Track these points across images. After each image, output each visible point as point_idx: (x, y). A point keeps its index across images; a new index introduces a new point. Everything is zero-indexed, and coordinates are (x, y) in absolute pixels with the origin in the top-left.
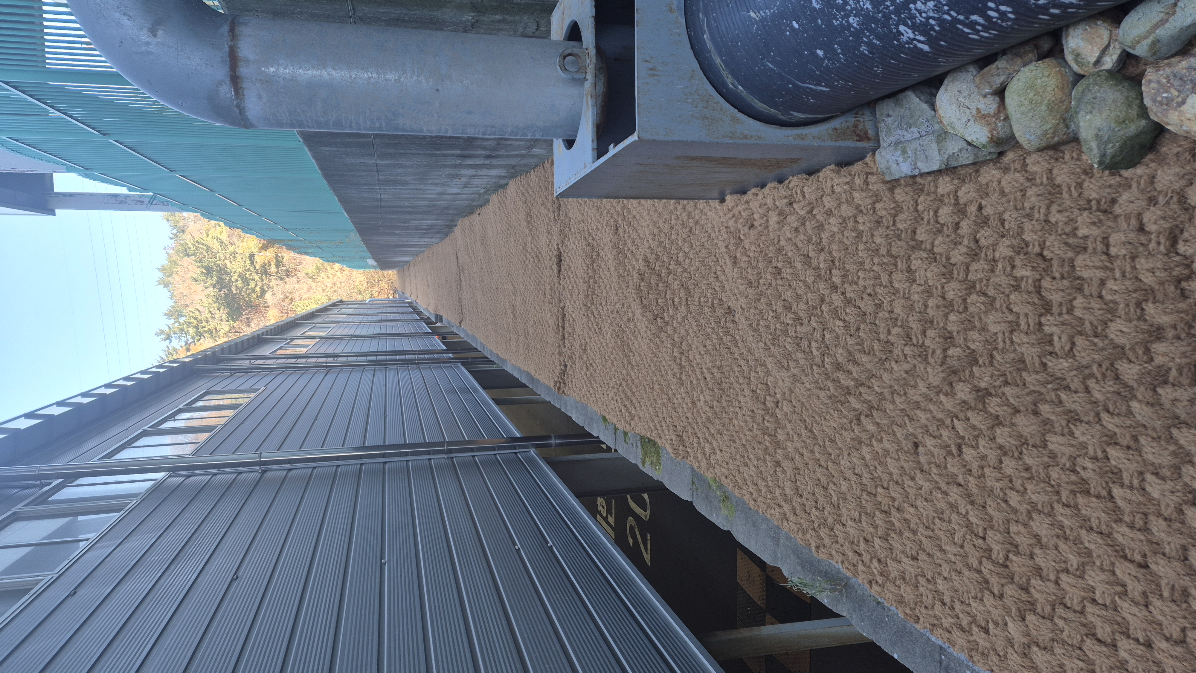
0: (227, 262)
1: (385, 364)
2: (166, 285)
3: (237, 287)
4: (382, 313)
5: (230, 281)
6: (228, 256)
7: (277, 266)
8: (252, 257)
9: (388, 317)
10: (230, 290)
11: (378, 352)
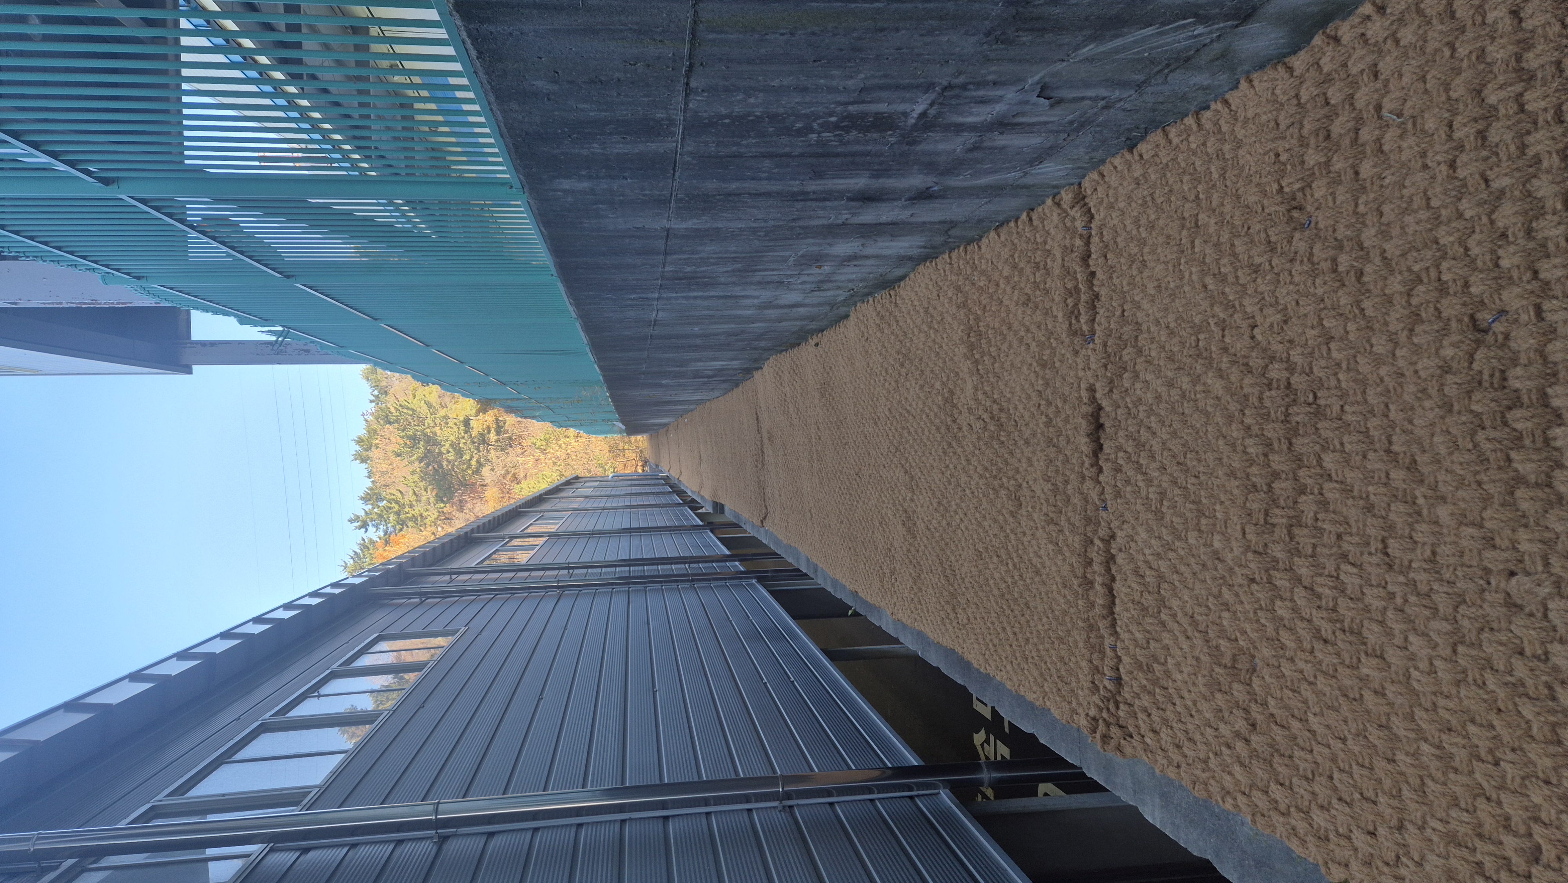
0: (437, 428)
1: (643, 581)
2: (364, 460)
3: (449, 461)
4: (631, 494)
5: (440, 453)
6: (438, 421)
7: (498, 433)
8: (467, 422)
9: (639, 501)
10: (441, 466)
11: (630, 560)
